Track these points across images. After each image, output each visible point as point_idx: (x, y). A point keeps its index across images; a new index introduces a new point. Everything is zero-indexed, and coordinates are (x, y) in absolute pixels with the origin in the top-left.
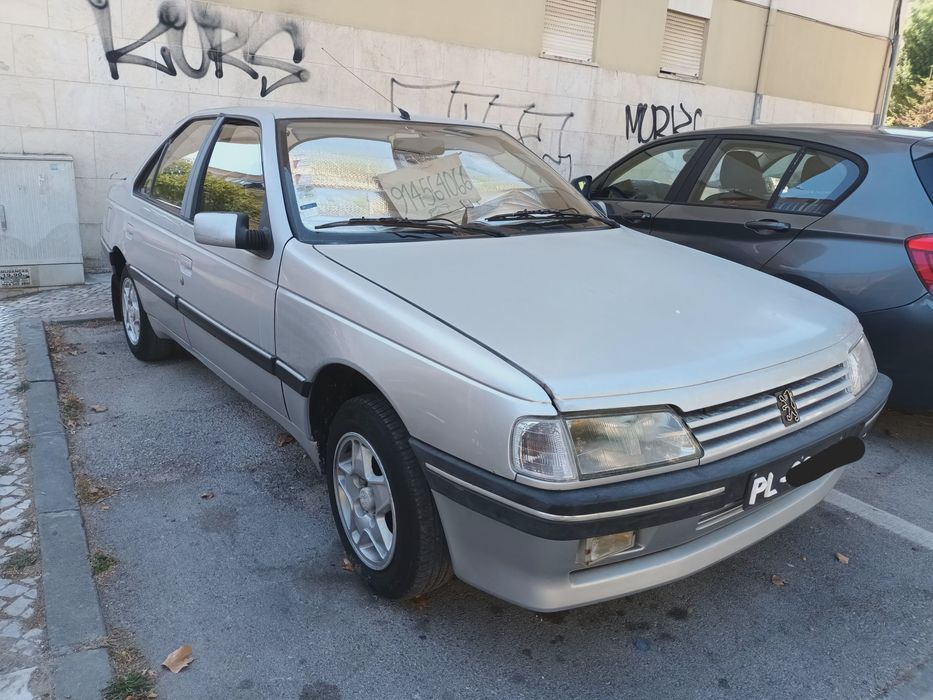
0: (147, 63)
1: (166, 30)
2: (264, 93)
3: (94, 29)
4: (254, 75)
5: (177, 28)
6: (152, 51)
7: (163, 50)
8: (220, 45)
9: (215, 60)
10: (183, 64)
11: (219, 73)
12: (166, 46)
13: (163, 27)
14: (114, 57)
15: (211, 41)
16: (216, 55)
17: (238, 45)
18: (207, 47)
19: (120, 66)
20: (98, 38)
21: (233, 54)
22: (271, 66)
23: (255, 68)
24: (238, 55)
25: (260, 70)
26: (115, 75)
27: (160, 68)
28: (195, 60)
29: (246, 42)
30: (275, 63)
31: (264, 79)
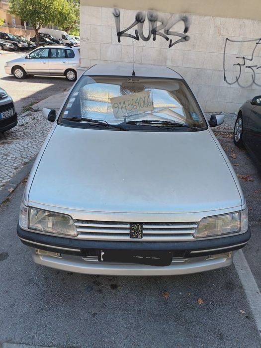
0: (130, 36)
1: (138, 23)
2: (170, 46)
3: (114, 25)
4: (167, 39)
5: (142, 22)
6: (132, 32)
7: (136, 31)
8: (156, 28)
9: (153, 34)
10: (142, 36)
11: (154, 39)
12: (137, 29)
13: (136, 22)
14: (120, 34)
15: (153, 27)
16: (154, 32)
17: (163, 27)
18: (151, 29)
19: (121, 38)
20: (115, 27)
21: (160, 31)
22: (175, 35)
23: (168, 36)
24: (162, 31)
25: (170, 37)
26: (119, 41)
27: (134, 38)
28: (146, 34)
29: (166, 26)
30: (176, 34)
31: (171, 40)
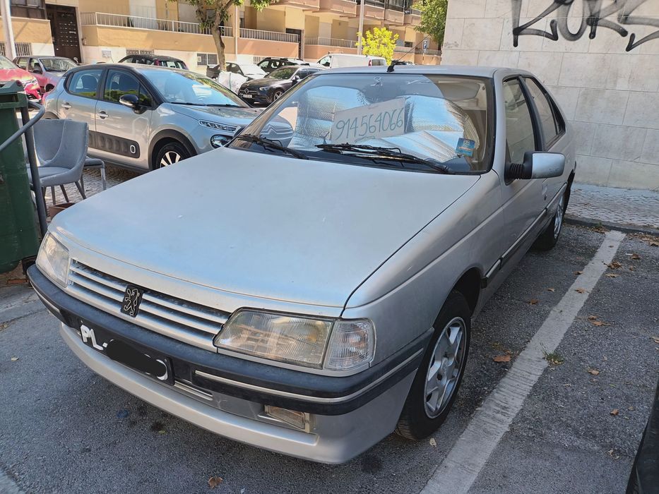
0: (539, 33)
1: (558, 7)
2: (629, 49)
3: (509, 15)
4: (624, 33)
5: (567, 4)
6: (544, 25)
7: (553, 22)
8: (599, 12)
9: (591, 25)
10: (564, 30)
11: (592, 35)
12: (555, 18)
13: (556, 5)
14: (518, 31)
15: (591, 10)
16: (593, 21)
17: (614, 10)
18: (587, 15)
19: (520, 37)
20: (511, 19)
21: (608, 18)
22: (642, 24)
23: (626, 27)
24: (613, 18)
25: (630, 29)
26: (516, 44)
27: (547, 35)
28: (574, 26)
29: (622, 6)
30: (647, 21)
31: (633, 36)
